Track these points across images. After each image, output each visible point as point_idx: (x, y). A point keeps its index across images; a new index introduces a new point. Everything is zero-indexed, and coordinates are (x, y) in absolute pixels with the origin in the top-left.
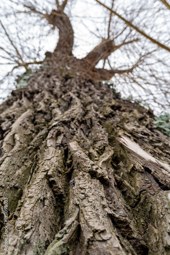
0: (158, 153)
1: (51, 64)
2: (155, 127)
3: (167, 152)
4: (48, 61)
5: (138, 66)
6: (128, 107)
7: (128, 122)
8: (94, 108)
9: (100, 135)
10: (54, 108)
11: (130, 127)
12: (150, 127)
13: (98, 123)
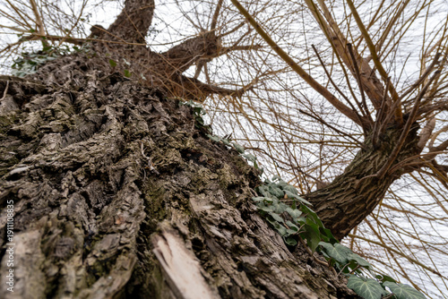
0: (241, 289)
1: (97, 48)
2: (255, 208)
3: (264, 282)
4: (94, 43)
5: (251, 89)
6: (217, 156)
7: (202, 192)
8: (145, 146)
9: (126, 215)
10: (49, 131)
11: (200, 205)
12: (244, 207)
13: (133, 185)
